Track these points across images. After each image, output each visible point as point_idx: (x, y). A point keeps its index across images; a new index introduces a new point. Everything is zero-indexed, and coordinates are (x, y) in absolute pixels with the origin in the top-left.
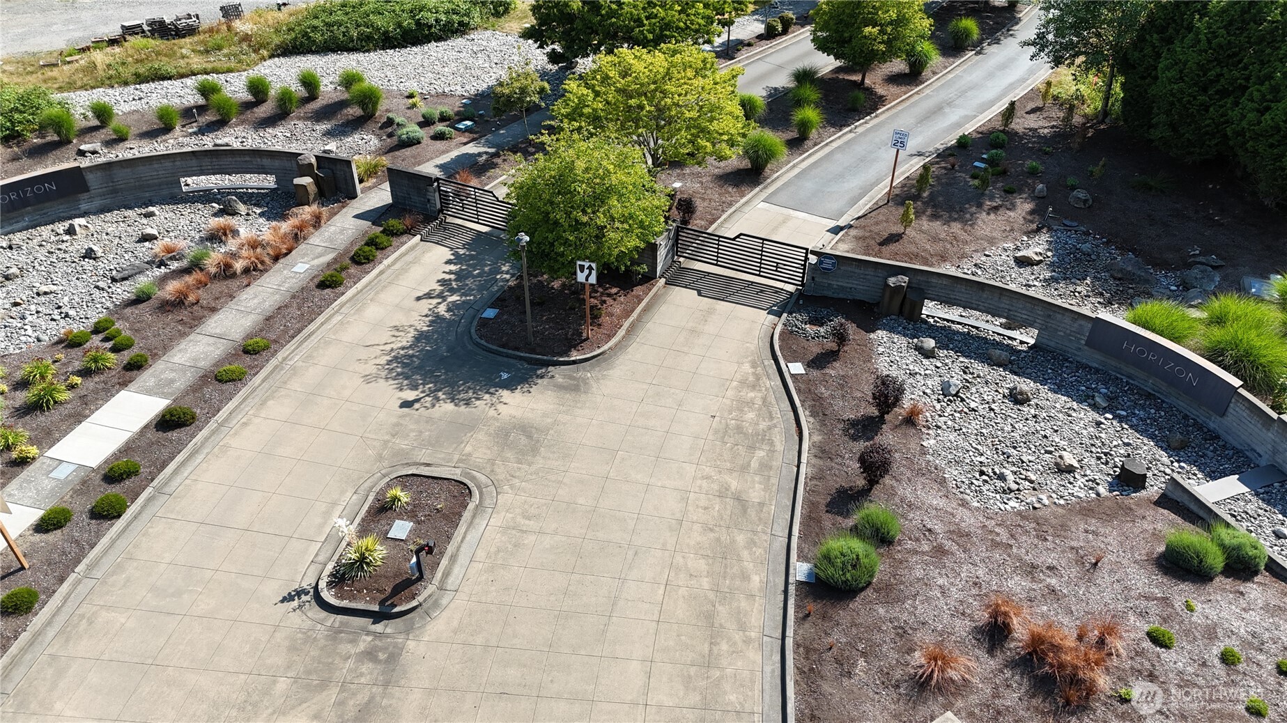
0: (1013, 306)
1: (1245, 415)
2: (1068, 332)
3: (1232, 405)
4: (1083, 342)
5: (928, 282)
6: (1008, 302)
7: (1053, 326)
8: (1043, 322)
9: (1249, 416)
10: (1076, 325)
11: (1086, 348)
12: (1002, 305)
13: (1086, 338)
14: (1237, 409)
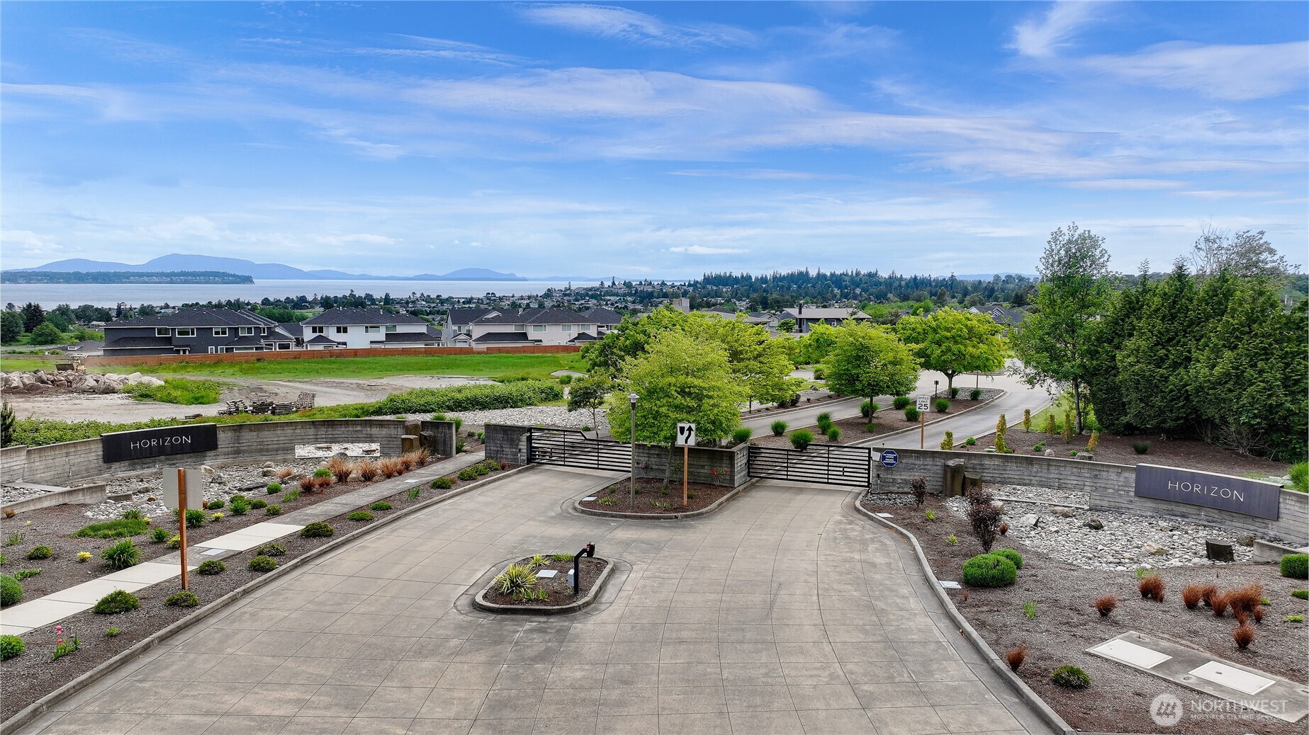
0: (1061, 474)
1: (1297, 508)
2: (1116, 487)
3: (1281, 505)
4: (1132, 494)
5: (983, 465)
6: (1057, 472)
7: (1102, 485)
8: (1092, 484)
9: (1300, 508)
10: (1121, 479)
11: (1136, 499)
12: (1052, 476)
13: (1133, 489)
14: (1288, 507)
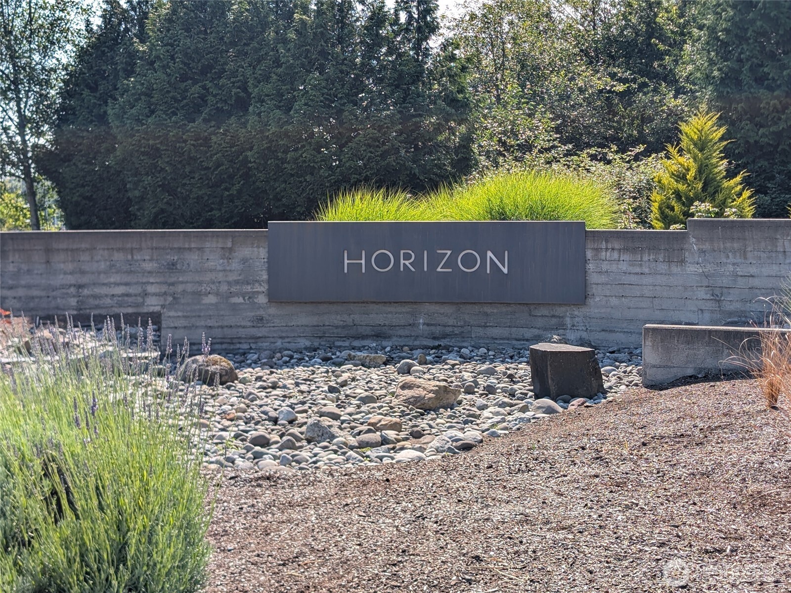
0: (83, 272)
1: (624, 267)
2: (224, 288)
3: (591, 266)
4: (262, 299)
7: (190, 288)
8: (164, 288)
9: (632, 263)
11: (272, 310)
13: (264, 288)
14: (605, 266)
